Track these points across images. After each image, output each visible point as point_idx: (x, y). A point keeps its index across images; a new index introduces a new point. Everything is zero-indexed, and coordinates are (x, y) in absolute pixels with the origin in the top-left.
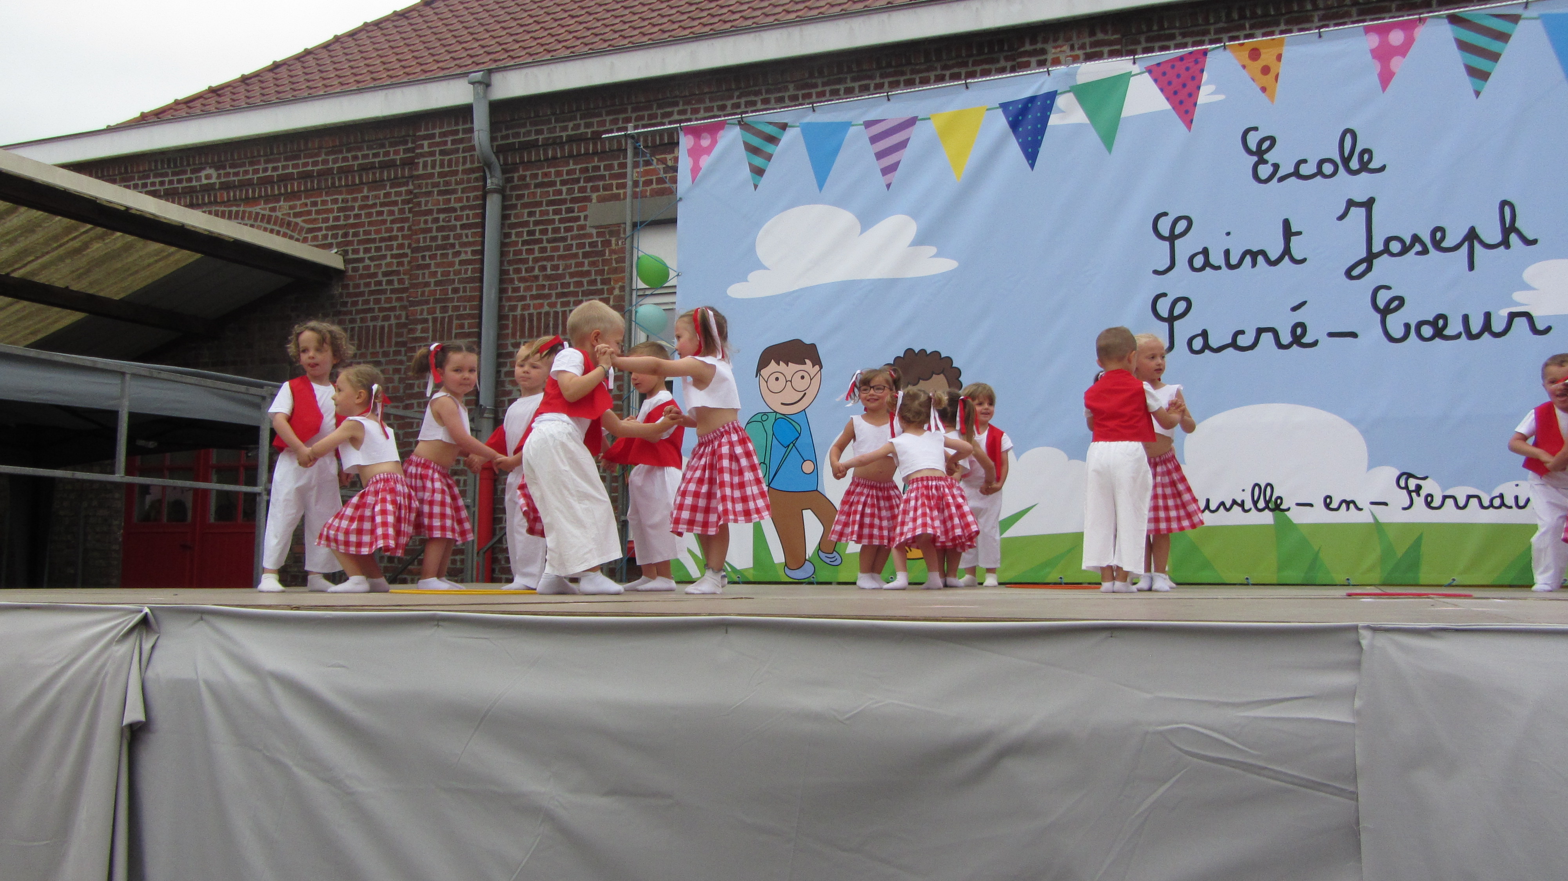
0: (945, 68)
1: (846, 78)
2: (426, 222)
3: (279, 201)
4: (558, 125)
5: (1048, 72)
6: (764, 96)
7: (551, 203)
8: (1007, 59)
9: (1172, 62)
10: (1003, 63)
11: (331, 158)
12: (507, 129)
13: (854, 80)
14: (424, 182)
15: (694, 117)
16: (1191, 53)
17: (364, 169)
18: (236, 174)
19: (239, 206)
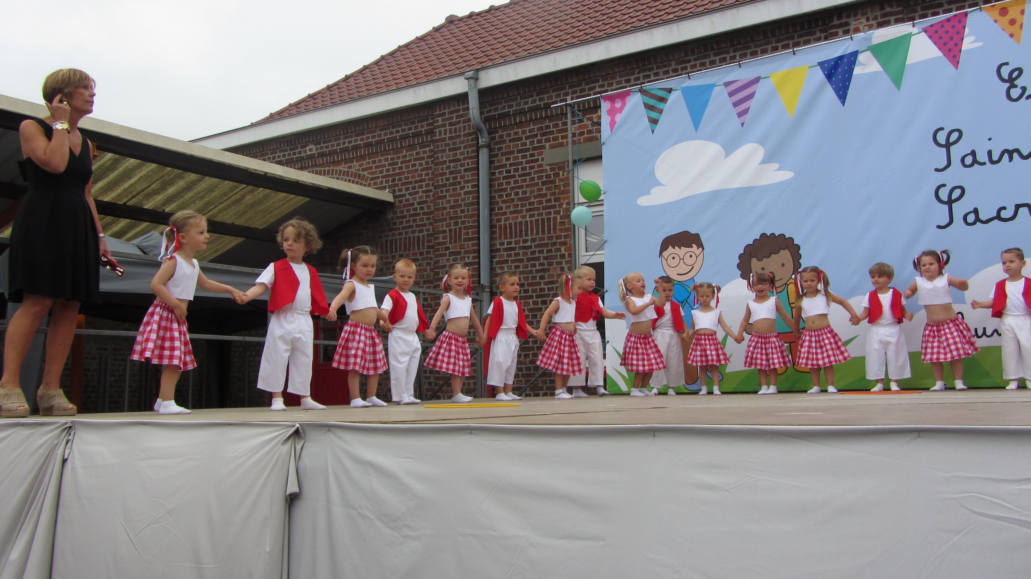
0: (778, 41)
1: (710, 54)
2: (442, 169)
3: (353, 162)
4: (522, 101)
5: (851, 38)
6: (655, 71)
7: (520, 151)
8: (821, 31)
9: (941, 24)
10: (818, 35)
11: (383, 133)
12: (490, 106)
13: (715, 55)
14: (440, 144)
15: (609, 89)
16: (955, 15)
17: (403, 138)
18: (327, 147)
19: (329, 166)
